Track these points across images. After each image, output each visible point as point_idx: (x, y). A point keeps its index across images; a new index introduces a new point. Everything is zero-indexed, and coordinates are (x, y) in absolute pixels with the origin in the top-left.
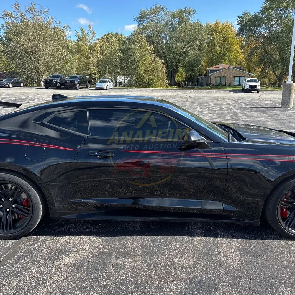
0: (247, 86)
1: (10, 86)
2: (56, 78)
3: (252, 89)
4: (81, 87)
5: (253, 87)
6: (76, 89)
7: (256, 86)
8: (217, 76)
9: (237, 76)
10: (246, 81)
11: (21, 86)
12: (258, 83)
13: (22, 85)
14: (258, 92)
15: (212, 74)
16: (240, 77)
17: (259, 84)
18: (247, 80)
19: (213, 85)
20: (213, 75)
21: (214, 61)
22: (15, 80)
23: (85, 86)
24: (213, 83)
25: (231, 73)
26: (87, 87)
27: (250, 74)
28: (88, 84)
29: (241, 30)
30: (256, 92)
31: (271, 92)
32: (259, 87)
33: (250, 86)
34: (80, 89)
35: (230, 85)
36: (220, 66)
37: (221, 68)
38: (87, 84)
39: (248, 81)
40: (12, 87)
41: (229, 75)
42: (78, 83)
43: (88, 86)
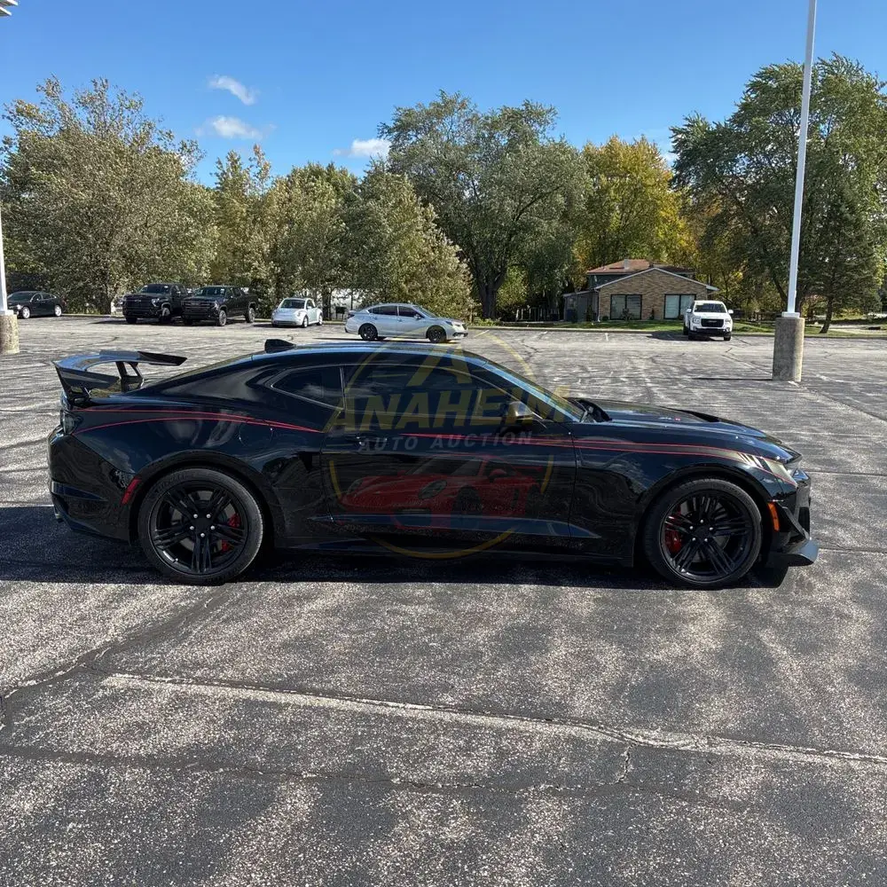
0: (696, 319)
1: (25, 315)
2: (159, 294)
3: (711, 331)
4: (231, 318)
5: (712, 325)
6: (216, 323)
7: (720, 322)
8: (616, 292)
9: (674, 292)
10: (695, 308)
11: (54, 315)
12: (726, 316)
13: (58, 311)
14: (727, 339)
15: (601, 286)
16: (680, 295)
17: (729, 318)
18: (698, 306)
19: (605, 319)
20: (604, 290)
21: (608, 249)
22: (38, 296)
23: (242, 318)
24: (604, 310)
25: (657, 284)
26: (248, 321)
27: (709, 287)
28: (251, 311)
30: (722, 338)
31: (762, 339)
32: (728, 325)
33: (705, 322)
34: (227, 323)
35: (652, 318)
36: (627, 265)
37: (627, 268)
38: (248, 312)
39: (700, 309)
40: (30, 317)
41: (649, 290)
42: (222, 309)
43: (251, 317)
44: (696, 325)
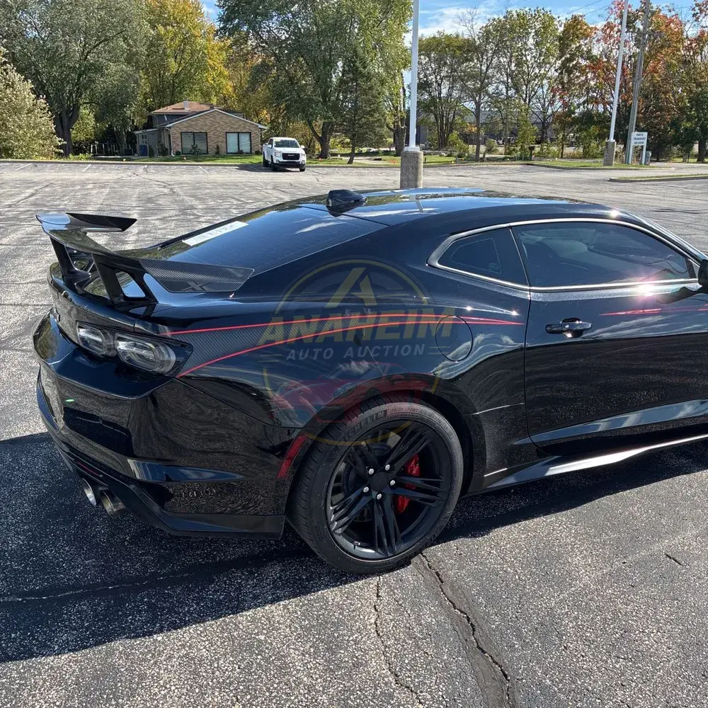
0: (278, 153)
3: (291, 163)
5: (291, 158)
7: (297, 156)
8: (184, 130)
9: (232, 131)
10: (274, 144)
12: (300, 150)
14: (302, 170)
15: (171, 125)
16: (238, 133)
17: (304, 152)
18: (276, 143)
19: (178, 153)
20: (175, 128)
21: (169, 90)
24: (176, 146)
25: (219, 123)
27: (260, 126)
29: (226, 19)
30: (298, 170)
31: (326, 169)
32: (303, 159)
33: (285, 156)
35: (218, 153)
36: (186, 106)
37: (187, 110)
39: (278, 145)
41: (213, 128)
44: (278, 159)
